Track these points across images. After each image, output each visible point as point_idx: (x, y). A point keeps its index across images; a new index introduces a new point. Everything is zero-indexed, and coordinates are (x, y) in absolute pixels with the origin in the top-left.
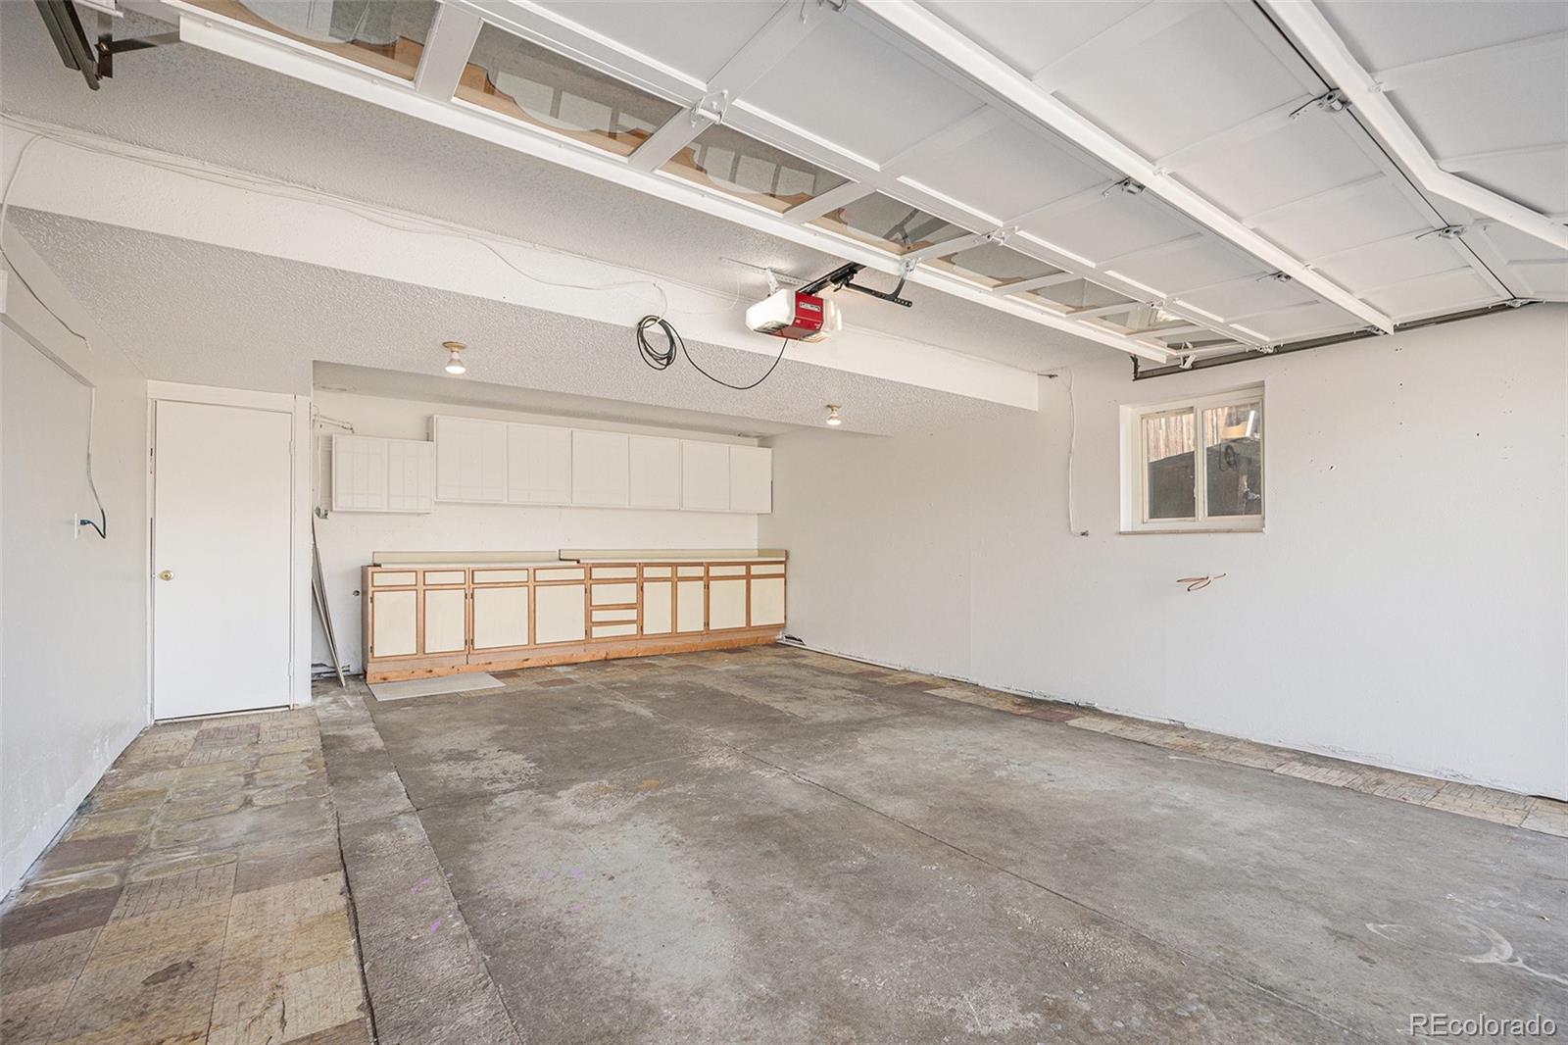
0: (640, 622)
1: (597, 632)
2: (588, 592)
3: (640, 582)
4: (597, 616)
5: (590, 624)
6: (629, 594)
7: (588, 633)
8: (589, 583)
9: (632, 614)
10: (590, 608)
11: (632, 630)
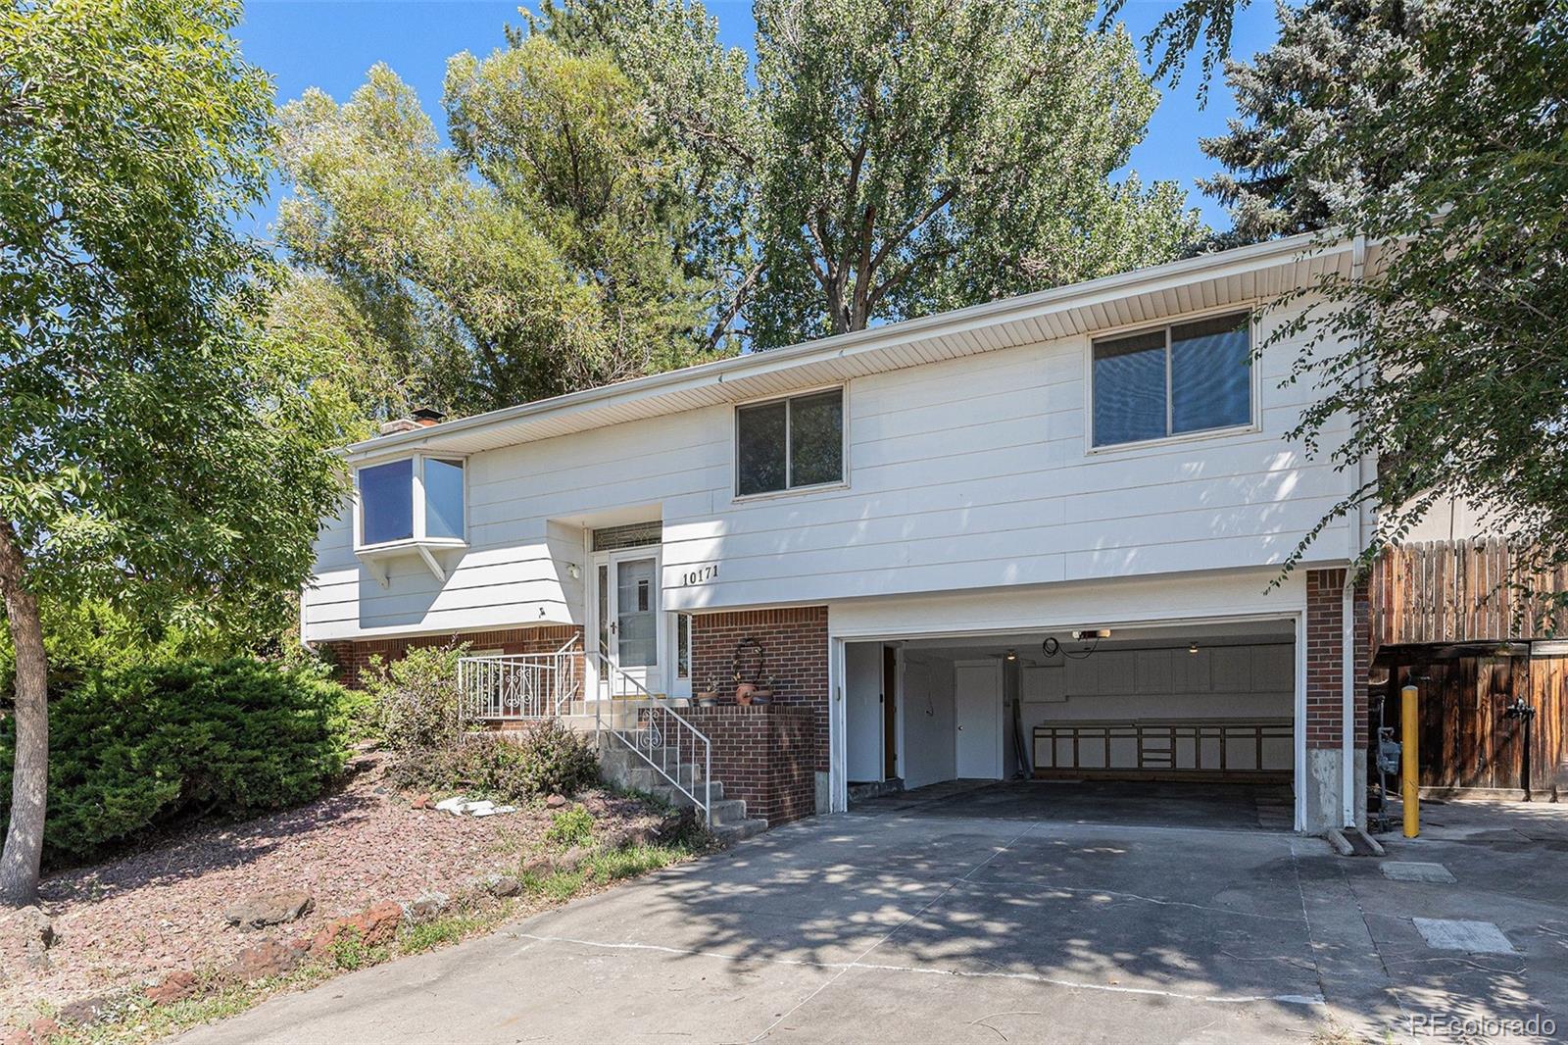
0: (1173, 760)
1: (1145, 765)
2: (1140, 742)
3: (1173, 738)
4: (1145, 755)
5: (1141, 760)
6: (1166, 743)
7: (1140, 764)
8: (1140, 737)
9: (1168, 756)
10: (1140, 751)
11: (1168, 765)
